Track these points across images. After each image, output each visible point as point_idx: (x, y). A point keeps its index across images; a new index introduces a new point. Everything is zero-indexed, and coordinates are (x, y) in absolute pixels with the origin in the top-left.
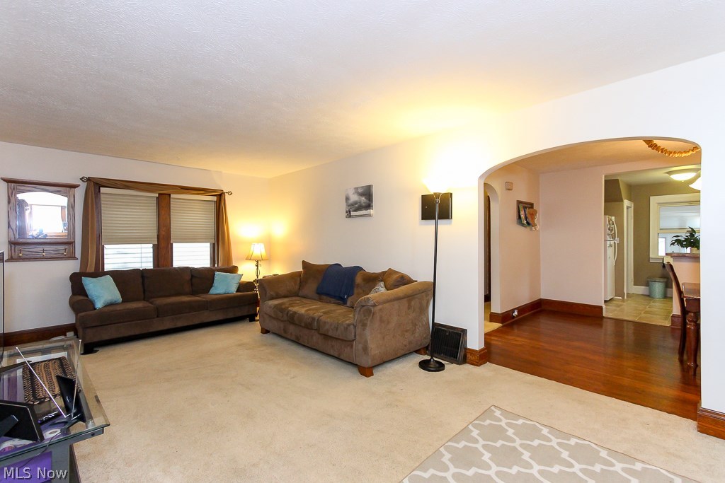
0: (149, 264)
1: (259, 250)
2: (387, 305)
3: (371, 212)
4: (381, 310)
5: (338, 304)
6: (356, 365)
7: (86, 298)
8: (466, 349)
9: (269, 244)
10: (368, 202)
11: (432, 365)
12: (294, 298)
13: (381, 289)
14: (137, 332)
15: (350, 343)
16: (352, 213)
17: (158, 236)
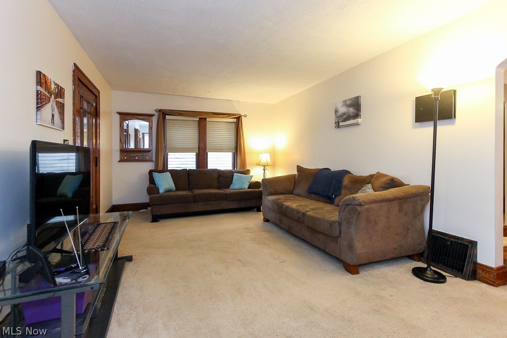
0: (193, 166)
1: (265, 158)
2: (374, 206)
3: (359, 120)
4: (367, 210)
5: (326, 202)
6: (341, 260)
7: (154, 186)
8: (476, 263)
9: (273, 154)
10: (356, 112)
11: (429, 273)
12: (289, 196)
13: (368, 190)
14: (182, 211)
15: (335, 239)
16: (341, 124)
17: (199, 147)
